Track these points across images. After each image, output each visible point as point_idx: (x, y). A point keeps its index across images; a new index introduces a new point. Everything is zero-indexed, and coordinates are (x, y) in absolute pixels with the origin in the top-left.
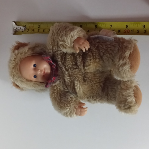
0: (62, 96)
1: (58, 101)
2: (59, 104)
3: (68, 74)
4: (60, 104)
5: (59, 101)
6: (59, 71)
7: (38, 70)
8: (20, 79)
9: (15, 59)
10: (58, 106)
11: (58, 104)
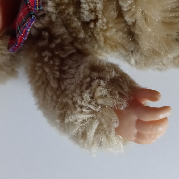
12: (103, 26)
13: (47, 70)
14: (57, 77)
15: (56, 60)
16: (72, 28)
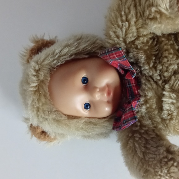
0: (149, 146)
1: (139, 157)
2: (141, 164)
3: (169, 90)
4: (143, 164)
5: (142, 156)
6: (144, 86)
7: (95, 88)
8: (54, 116)
9: (37, 71)
10: (140, 170)
11: (138, 163)
12: (175, 123)
13: (137, 145)
14: (143, 151)
15: (143, 140)
16: (155, 121)
